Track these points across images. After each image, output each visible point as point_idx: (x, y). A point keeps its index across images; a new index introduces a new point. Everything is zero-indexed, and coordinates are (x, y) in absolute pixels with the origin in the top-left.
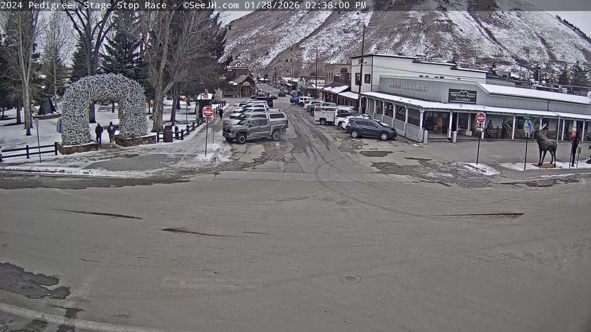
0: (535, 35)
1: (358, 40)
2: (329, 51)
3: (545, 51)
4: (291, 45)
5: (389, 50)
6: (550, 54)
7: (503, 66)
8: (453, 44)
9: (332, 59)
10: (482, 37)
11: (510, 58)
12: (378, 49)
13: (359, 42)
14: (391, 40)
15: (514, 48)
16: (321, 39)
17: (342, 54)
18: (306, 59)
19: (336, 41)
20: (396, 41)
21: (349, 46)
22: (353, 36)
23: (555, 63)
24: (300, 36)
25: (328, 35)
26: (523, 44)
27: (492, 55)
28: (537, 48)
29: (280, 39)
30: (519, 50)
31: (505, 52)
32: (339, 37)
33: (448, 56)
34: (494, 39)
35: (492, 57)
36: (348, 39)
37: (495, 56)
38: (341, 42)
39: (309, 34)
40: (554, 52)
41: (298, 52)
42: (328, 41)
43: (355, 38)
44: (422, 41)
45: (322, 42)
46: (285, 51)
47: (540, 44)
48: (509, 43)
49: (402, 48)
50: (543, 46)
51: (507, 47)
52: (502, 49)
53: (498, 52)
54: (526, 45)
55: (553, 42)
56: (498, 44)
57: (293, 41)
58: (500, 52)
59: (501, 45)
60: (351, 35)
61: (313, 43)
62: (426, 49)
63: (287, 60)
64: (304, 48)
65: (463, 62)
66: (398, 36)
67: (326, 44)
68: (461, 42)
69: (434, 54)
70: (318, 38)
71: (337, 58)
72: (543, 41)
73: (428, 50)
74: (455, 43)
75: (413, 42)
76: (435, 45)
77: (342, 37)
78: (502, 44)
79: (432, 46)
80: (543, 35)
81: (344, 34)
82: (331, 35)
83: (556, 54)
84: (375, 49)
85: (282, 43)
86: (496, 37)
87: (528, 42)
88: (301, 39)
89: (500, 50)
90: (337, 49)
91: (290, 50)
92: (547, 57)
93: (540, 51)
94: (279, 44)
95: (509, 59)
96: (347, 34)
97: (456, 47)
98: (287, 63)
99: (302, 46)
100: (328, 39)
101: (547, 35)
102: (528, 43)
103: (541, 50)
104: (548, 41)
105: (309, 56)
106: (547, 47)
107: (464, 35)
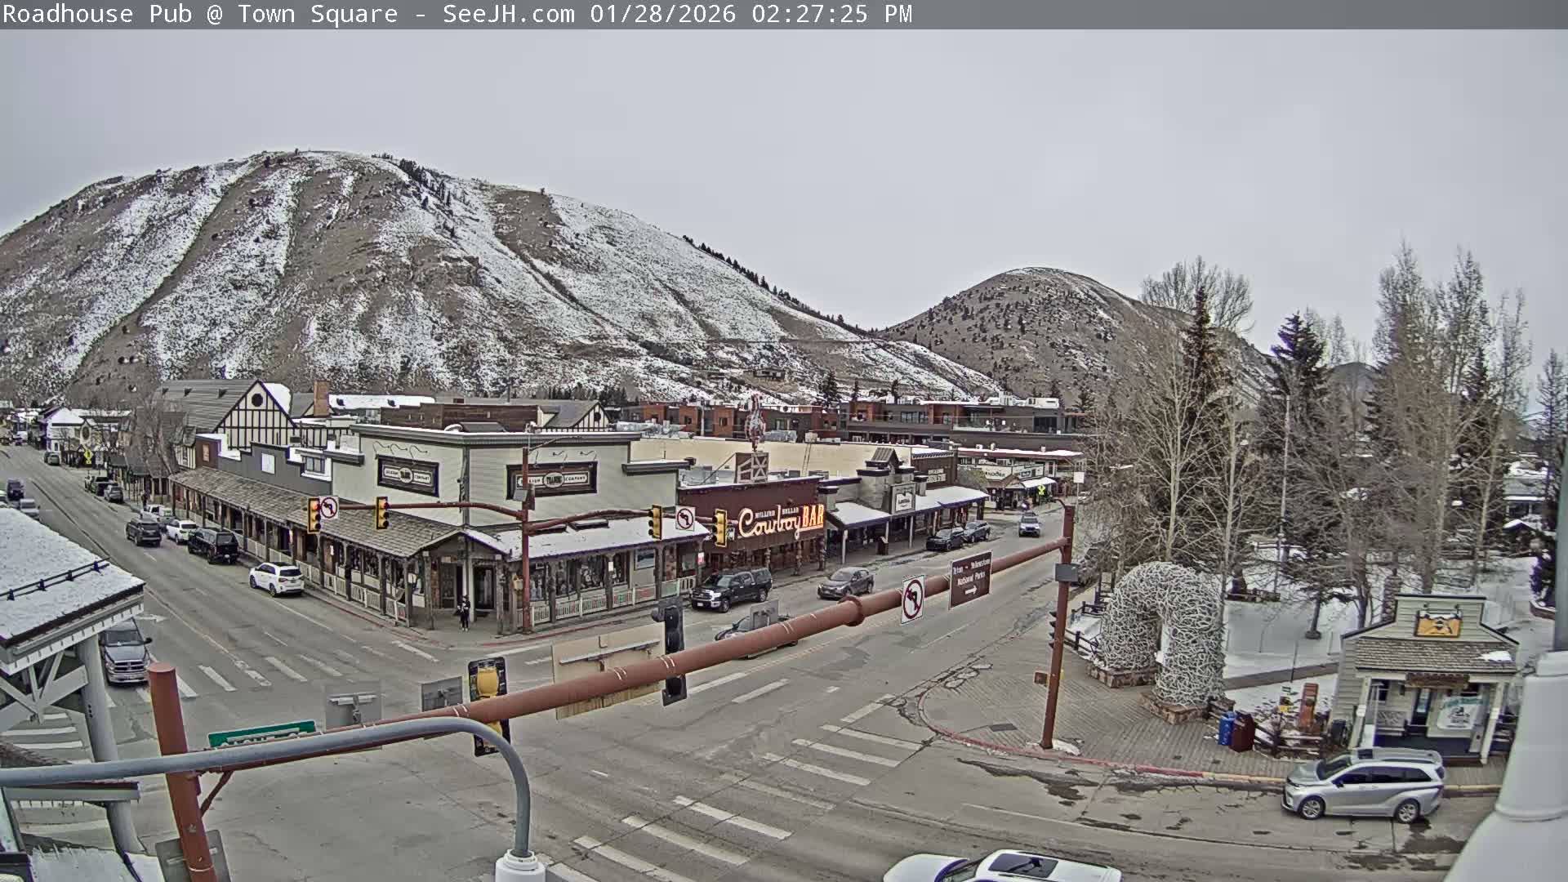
0: (657, 284)
1: (269, 306)
2: (210, 335)
3: (691, 319)
4: (118, 319)
5: (351, 332)
6: (704, 326)
7: (622, 360)
8: (490, 314)
9: (225, 355)
10: (546, 294)
11: (625, 341)
12: (324, 330)
13: (273, 311)
14: (348, 308)
15: (621, 318)
16: (188, 303)
17: (244, 343)
18: (164, 357)
19: (221, 308)
20: (360, 309)
21: (252, 324)
22: (255, 297)
23: (722, 344)
24: (134, 297)
25: (200, 293)
26: (637, 307)
27: (584, 337)
28: (671, 316)
29: (91, 302)
30: (633, 320)
31: (608, 328)
32: (223, 299)
33: (490, 343)
34: (573, 299)
35: (587, 342)
36: (247, 305)
37: (591, 338)
38: (231, 313)
39: (152, 292)
40: (710, 321)
41: (142, 338)
42: (201, 311)
43: (262, 303)
44: (419, 310)
45: (189, 313)
46: (107, 334)
47: (673, 304)
48: (606, 305)
49: (381, 327)
50: (681, 309)
51: (606, 315)
52: (599, 320)
53: (595, 330)
54: (644, 309)
55: (701, 298)
56: (585, 309)
57: (120, 307)
58: (598, 328)
59: (593, 312)
60: (251, 295)
61: (171, 313)
62: (434, 327)
63: (121, 360)
64: (154, 328)
65: (529, 355)
66: (362, 297)
67: (199, 317)
68: (506, 311)
69: (455, 340)
70: (179, 301)
71: (235, 356)
72: (679, 298)
73: (439, 331)
74: (495, 313)
75: (399, 312)
76: (451, 319)
77: (231, 301)
78: (593, 308)
79: (444, 321)
80: (676, 284)
81: (235, 292)
82: (206, 294)
83: (718, 324)
84: (318, 329)
85: (99, 313)
86: (576, 293)
87: (646, 302)
88: (136, 302)
89: (597, 323)
90: (227, 330)
91: (119, 330)
92: (701, 333)
93: (680, 321)
94: (92, 317)
95: (625, 344)
96: (241, 293)
97: (501, 322)
98: (122, 367)
99: (146, 323)
100: (201, 303)
101: (683, 285)
102: (649, 303)
103: (681, 317)
104: (688, 296)
105: (169, 349)
106: (692, 310)
107: (507, 292)
